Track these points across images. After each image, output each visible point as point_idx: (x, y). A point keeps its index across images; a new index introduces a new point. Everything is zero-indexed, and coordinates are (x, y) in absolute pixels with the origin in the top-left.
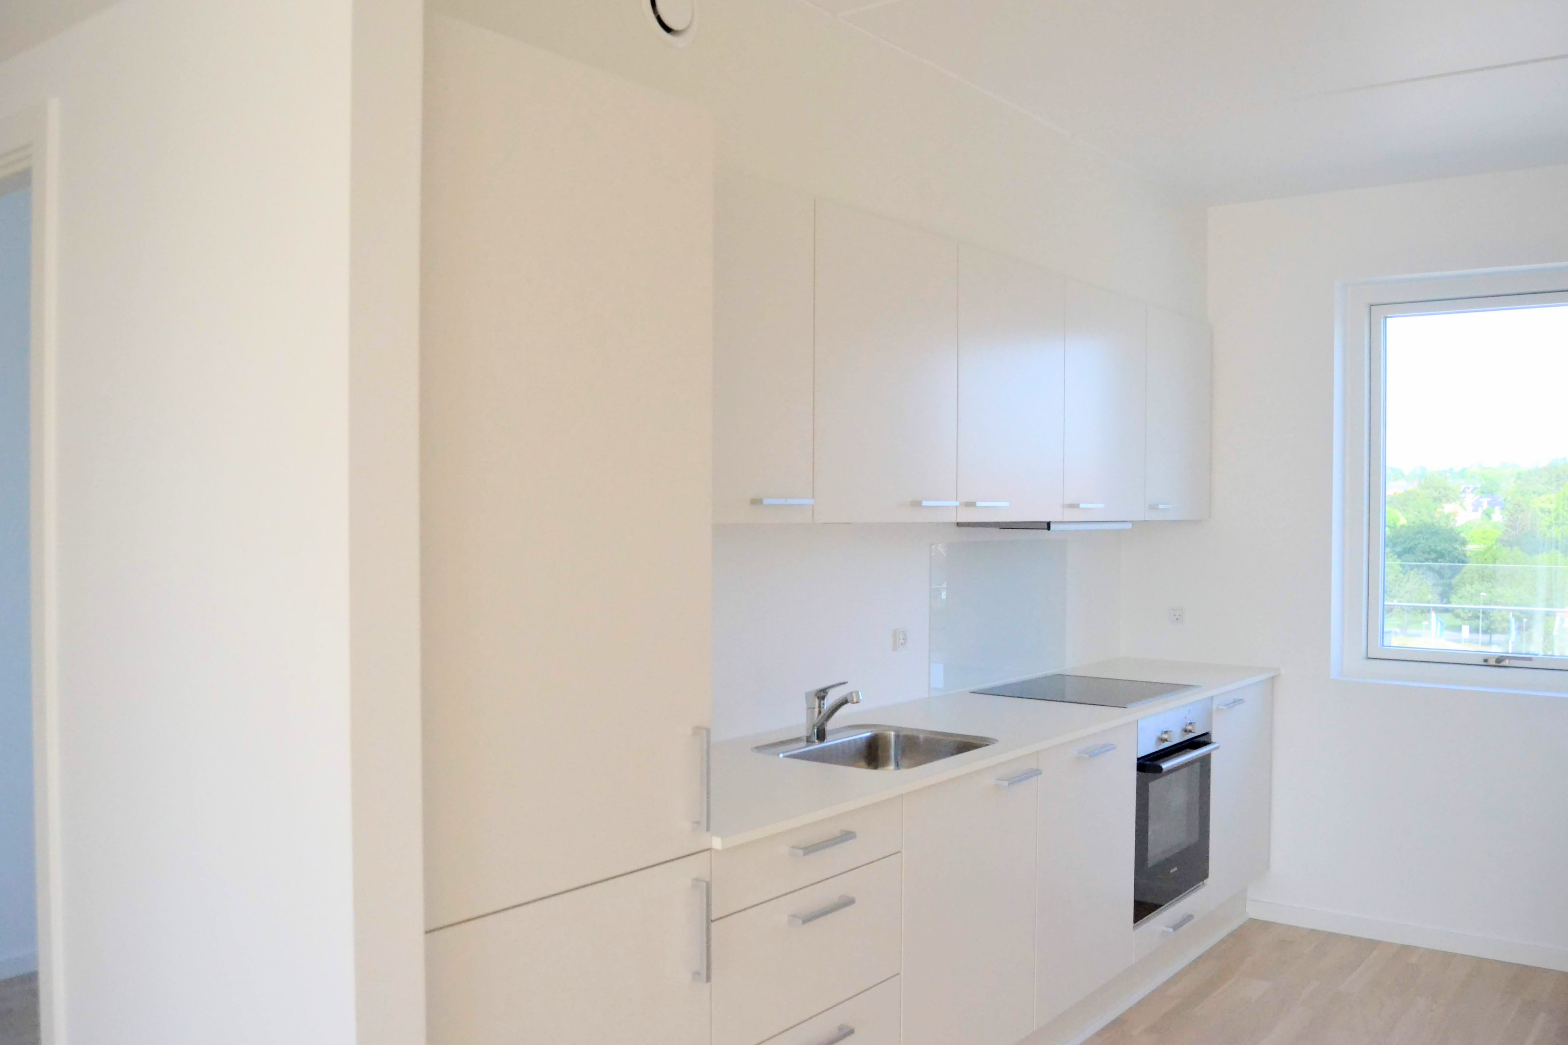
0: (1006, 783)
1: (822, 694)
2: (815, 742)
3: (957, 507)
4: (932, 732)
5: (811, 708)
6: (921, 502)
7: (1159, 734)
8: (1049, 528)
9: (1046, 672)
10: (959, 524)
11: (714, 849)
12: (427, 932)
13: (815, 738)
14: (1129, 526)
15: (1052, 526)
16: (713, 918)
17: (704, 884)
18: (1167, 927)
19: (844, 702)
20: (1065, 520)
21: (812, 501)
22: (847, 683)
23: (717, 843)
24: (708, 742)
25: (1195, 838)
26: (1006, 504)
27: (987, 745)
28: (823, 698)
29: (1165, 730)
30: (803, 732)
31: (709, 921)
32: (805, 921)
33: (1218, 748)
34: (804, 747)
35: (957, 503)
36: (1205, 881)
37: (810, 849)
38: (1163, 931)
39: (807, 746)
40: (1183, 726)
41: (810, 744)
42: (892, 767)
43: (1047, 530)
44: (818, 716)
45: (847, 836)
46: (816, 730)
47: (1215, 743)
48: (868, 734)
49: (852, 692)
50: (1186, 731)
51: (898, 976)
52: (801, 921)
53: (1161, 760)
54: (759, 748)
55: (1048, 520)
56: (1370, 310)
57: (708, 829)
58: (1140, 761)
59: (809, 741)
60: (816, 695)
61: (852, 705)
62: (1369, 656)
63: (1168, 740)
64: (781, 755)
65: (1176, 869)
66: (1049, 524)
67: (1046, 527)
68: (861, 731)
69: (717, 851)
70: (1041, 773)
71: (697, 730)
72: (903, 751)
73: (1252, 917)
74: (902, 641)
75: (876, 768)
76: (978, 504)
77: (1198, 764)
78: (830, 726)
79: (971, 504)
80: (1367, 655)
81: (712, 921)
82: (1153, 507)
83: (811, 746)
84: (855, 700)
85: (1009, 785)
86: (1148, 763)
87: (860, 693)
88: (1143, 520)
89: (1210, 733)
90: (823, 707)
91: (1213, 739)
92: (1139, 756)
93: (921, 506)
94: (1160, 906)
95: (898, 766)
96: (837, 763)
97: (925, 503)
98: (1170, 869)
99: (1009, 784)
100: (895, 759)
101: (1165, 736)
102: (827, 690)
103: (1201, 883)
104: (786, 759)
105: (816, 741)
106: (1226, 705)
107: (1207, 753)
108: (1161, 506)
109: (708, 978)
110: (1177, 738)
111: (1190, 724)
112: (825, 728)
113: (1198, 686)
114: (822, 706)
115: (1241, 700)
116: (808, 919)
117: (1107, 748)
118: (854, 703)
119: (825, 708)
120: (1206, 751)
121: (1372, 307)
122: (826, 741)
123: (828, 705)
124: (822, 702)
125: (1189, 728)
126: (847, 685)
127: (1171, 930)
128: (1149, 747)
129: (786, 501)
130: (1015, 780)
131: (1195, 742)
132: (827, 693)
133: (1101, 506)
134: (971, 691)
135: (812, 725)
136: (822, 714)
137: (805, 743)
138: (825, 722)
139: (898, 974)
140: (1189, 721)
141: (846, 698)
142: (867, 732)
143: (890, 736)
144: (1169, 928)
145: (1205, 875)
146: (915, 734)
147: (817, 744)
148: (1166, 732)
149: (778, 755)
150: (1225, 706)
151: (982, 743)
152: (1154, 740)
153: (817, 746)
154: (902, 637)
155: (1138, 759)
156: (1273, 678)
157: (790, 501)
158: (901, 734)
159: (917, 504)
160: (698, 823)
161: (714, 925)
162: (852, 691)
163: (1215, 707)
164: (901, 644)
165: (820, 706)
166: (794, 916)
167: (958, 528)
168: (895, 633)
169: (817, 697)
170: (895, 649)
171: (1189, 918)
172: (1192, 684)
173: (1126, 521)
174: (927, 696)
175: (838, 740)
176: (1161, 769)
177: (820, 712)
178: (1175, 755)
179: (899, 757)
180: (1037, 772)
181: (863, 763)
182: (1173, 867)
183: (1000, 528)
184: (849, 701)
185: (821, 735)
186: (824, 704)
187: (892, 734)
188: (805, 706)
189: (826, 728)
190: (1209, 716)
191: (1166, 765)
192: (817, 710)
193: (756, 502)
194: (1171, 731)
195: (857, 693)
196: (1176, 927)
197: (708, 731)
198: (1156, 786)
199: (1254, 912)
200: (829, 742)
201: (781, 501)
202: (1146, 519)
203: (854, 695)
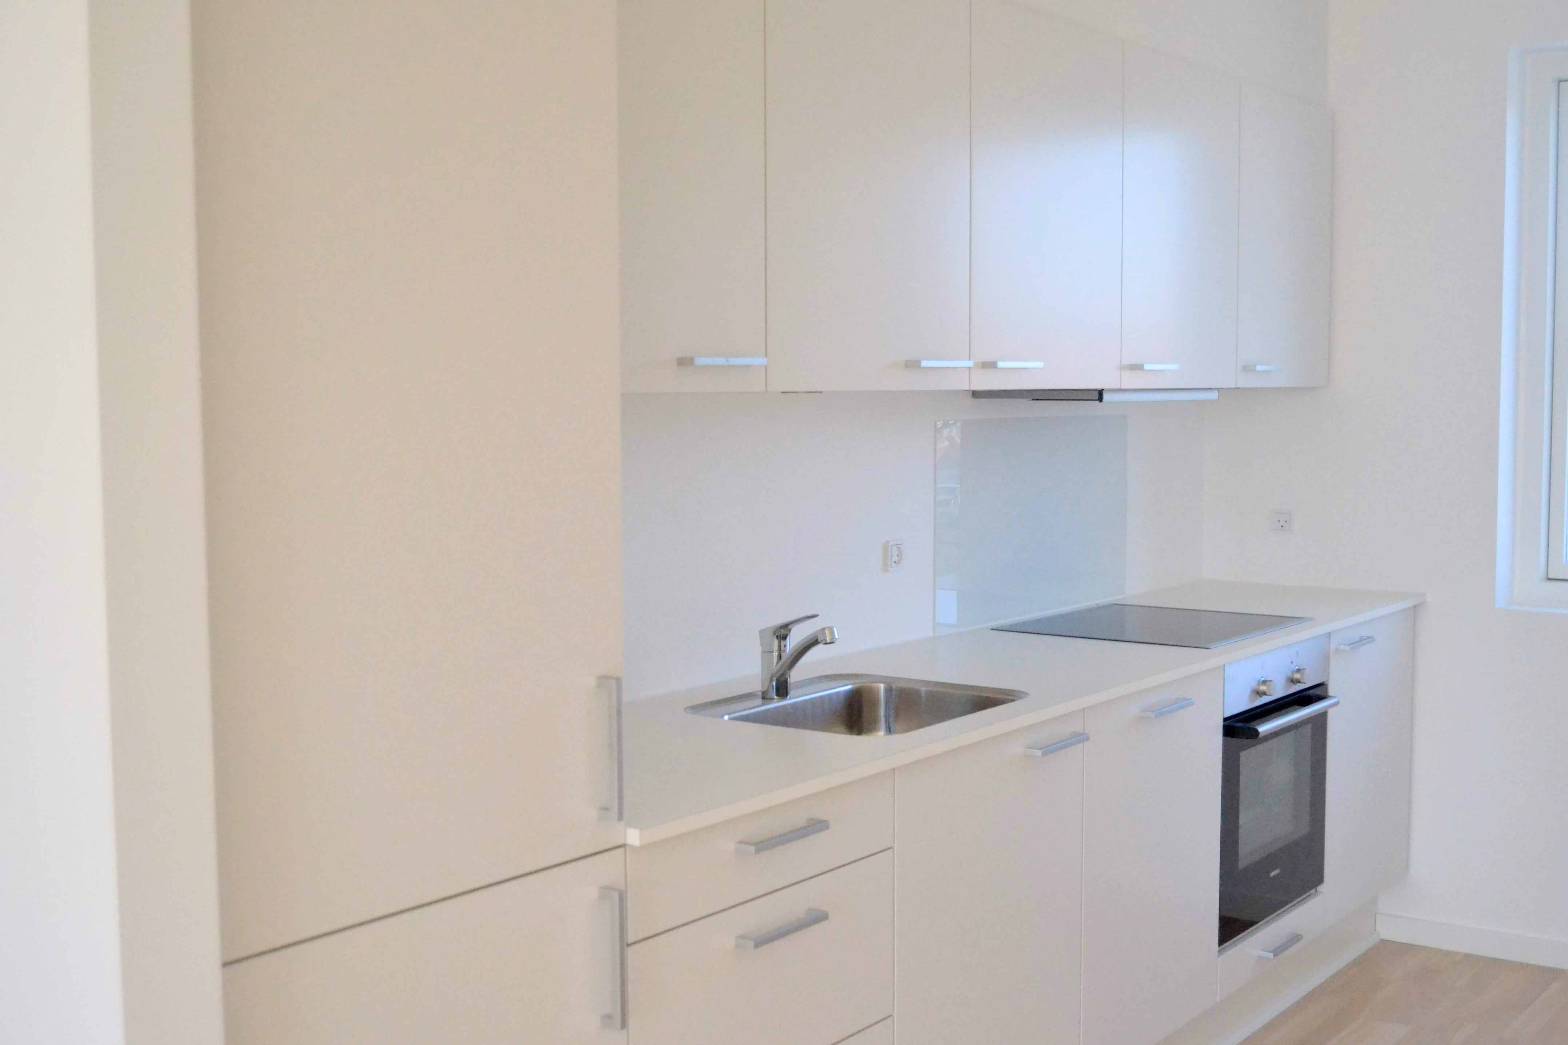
0: (1039, 753)
1: (783, 632)
2: (774, 699)
3: (969, 368)
4: (937, 684)
5: (766, 652)
6: (919, 362)
7: (1254, 685)
8: (1100, 399)
9: (1098, 602)
10: (975, 394)
11: (629, 845)
12: (226, 964)
13: (773, 694)
14: (1214, 395)
15: (1106, 396)
16: (630, 940)
17: (616, 895)
18: (1263, 950)
19: (812, 643)
20: (1124, 387)
21: (763, 361)
22: (817, 615)
23: (633, 837)
24: (619, 701)
25: (1305, 829)
26: (1039, 364)
27: (1012, 700)
28: (784, 638)
29: (1263, 679)
30: (757, 686)
31: (624, 945)
32: (757, 945)
33: (1337, 704)
34: (758, 706)
35: (970, 364)
36: (1319, 888)
37: (764, 845)
38: (1260, 957)
39: (763, 705)
40: (1289, 674)
41: (767, 701)
42: (881, 733)
43: (1098, 402)
44: (777, 663)
45: (817, 826)
46: (774, 683)
47: (1334, 697)
48: (849, 687)
49: (824, 629)
50: (1293, 681)
51: (889, 1021)
52: (752, 944)
53: (1258, 721)
54: (695, 709)
55: (1100, 387)
56: (1559, 88)
57: (620, 817)
58: (1227, 722)
59: (765, 697)
60: (774, 634)
61: (825, 645)
62: (1550, 576)
63: (1267, 693)
64: (726, 717)
65: (1277, 871)
66: (1100, 393)
67: (1096, 396)
68: (834, 683)
69: (633, 848)
70: (1087, 739)
71: (603, 680)
72: (897, 709)
73: (1384, 938)
74: (895, 558)
75: (860, 733)
76: (1000, 364)
77: (1310, 725)
78: (795, 676)
79: (991, 365)
80: (1547, 576)
81: (628, 945)
82: (1248, 369)
83: (768, 704)
84: (828, 640)
85: (1042, 756)
86: (1239, 724)
87: (835, 629)
88: (1233, 386)
89: (1325, 683)
90: (785, 651)
91: (1331, 691)
92: (1227, 715)
93: (919, 367)
94: (1256, 923)
95: (890, 731)
96: (805, 727)
97: (924, 364)
98: (1268, 873)
99: (1044, 754)
100: (886, 722)
101: (1263, 688)
102: (790, 626)
103: (1313, 891)
104: (732, 721)
105: (775, 697)
106: (1349, 645)
107: (1323, 711)
108: (1259, 368)
109: (624, 1025)
110: (1279, 691)
111: (1298, 671)
112: (787, 680)
113: (1310, 619)
114: (783, 648)
115: (1369, 638)
116: (763, 941)
117: (1183, 704)
118: (826, 644)
119: (787, 651)
120: (1322, 708)
121: (1560, 83)
122: (788, 697)
123: (792, 646)
124: (783, 643)
125: (1297, 676)
126: (819, 617)
127: (1271, 955)
128: (1240, 703)
129: (727, 361)
130: (1051, 749)
131: (1304, 697)
132: (790, 631)
133: (1175, 367)
134: (994, 627)
135: (770, 675)
136: (785, 656)
137: (759, 701)
138: (787, 671)
139: (890, 1016)
140: (1297, 667)
141: (816, 636)
142: (848, 685)
143: (878, 688)
144: (1269, 953)
145: (1319, 879)
146: (917, 686)
147: (777, 702)
148: (1264, 682)
149: (722, 716)
150: (1347, 646)
151: (1006, 697)
152: (1247, 693)
153: (777, 703)
154: (895, 551)
155: (1225, 719)
156: (1415, 607)
157: (734, 361)
158: (894, 686)
159: (913, 365)
160: (607, 809)
161: (631, 952)
162: (824, 627)
163: (1333, 647)
164: (895, 562)
165: (780, 649)
166: (741, 937)
167: (973, 399)
168: (886, 547)
169: (775, 636)
170: (885, 568)
171: (1295, 939)
172: (1300, 616)
173: (1211, 389)
174: (931, 634)
175: (807, 695)
176: (1257, 733)
177: (780, 657)
178: (1274, 715)
179: (892, 720)
180: (1081, 738)
181: (843, 729)
182: (1274, 869)
183: (1033, 400)
184: (819, 641)
185: (782, 689)
186: (785, 646)
187: (882, 686)
188: (759, 649)
189: (789, 679)
190: (1326, 659)
191: (1264, 728)
192: (776, 654)
193: (685, 362)
194: (1270, 681)
195: (831, 629)
196: (1277, 951)
197: (618, 681)
198: (1249, 757)
199: (1388, 931)
200: (794, 698)
201: (720, 361)
202: (1238, 386)
203: (827, 632)
